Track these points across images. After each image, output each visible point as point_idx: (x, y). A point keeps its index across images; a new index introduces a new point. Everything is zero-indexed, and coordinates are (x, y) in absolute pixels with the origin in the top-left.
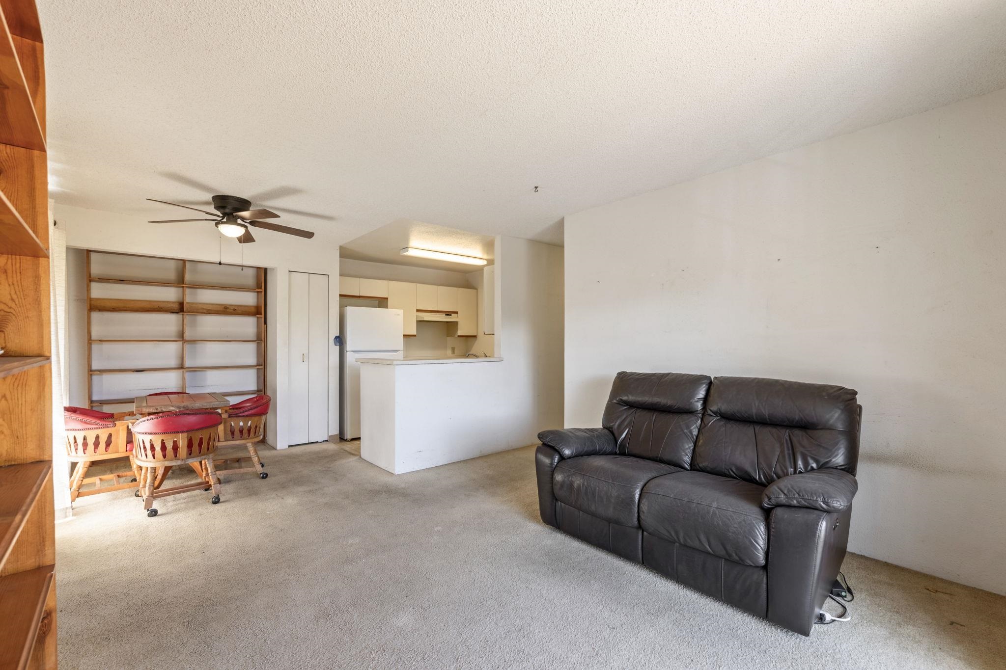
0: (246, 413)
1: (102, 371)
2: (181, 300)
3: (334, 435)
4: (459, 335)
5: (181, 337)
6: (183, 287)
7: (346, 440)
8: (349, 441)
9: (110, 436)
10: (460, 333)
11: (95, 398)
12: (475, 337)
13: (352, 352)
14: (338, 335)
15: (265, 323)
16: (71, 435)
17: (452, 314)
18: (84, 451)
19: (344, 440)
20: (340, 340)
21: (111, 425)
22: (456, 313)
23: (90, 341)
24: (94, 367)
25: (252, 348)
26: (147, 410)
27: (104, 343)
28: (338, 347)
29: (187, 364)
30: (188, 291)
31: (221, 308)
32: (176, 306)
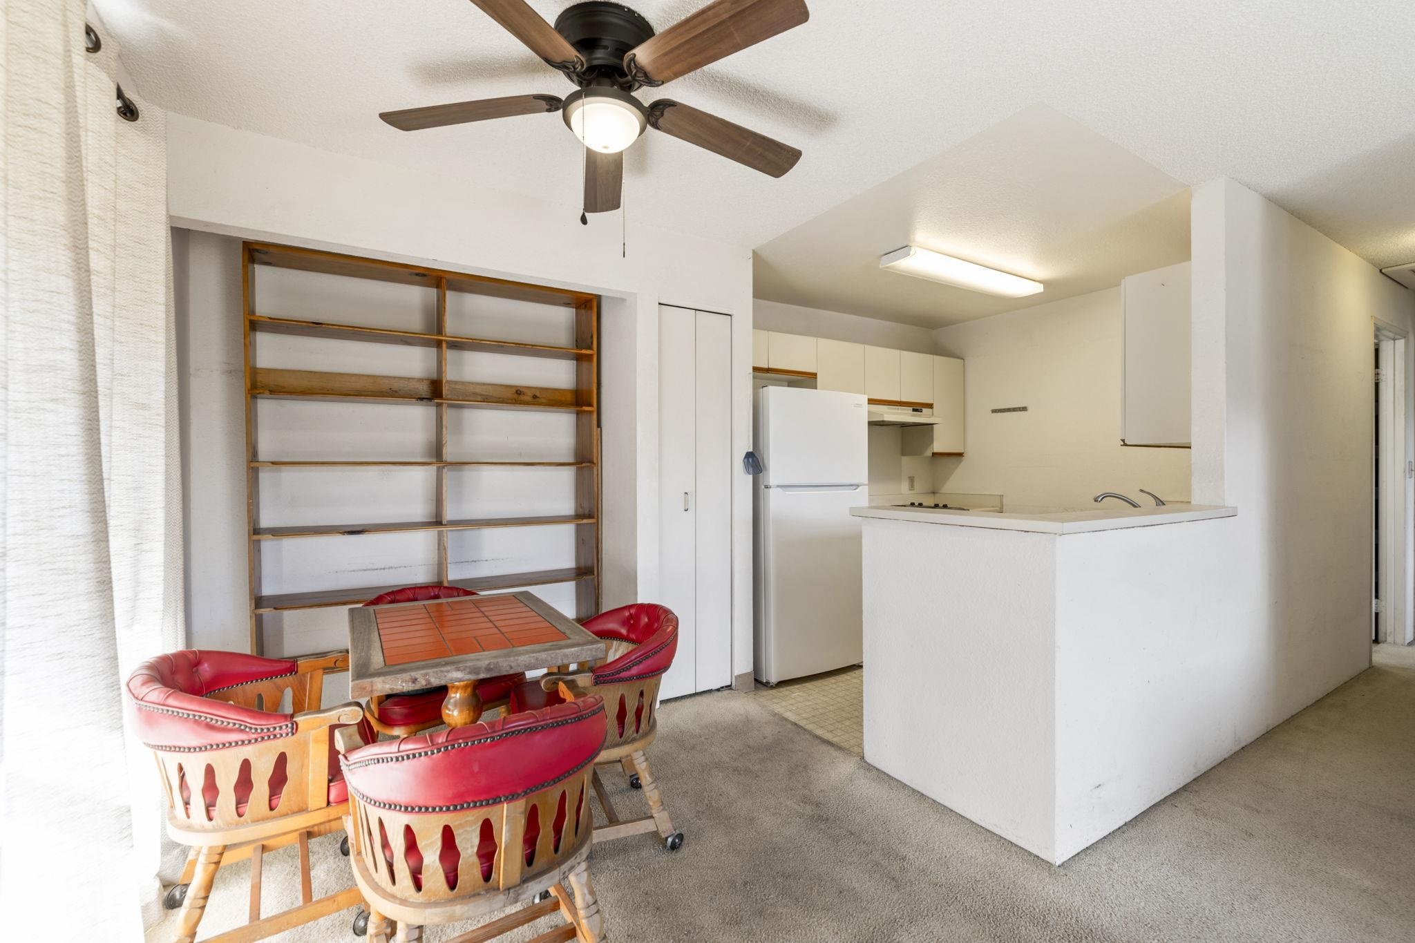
0: (634, 671)
1: (279, 532)
2: (435, 376)
3: (745, 674)
4: (936, 451)
5: (436, 454)
6: (438, 344)
7: (767, 685)
8: (772, 687)
9: (282, 760)
10: (938, 447)
11: (267, 590)
12: (960, 455)
13: (779, 489)
14: (751, 450)
15: (599, 425)
16: (172, 760)
17: (924, 409)
18: (208, 812)
19: (761, 683)
20: (754, 462)
21: (284, 731)
22: (930, 406)
23: (253, 465)
24: (266, 521)
25: (566, 477)
26: (387, 686)
27: (283, 468)
28: (751, 476)
29: (449, 514)
30: (449, 355)
31: (509, 394)
32: (424, 389)
